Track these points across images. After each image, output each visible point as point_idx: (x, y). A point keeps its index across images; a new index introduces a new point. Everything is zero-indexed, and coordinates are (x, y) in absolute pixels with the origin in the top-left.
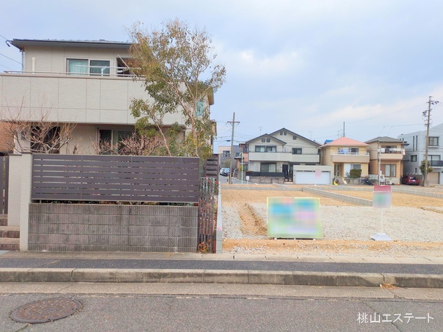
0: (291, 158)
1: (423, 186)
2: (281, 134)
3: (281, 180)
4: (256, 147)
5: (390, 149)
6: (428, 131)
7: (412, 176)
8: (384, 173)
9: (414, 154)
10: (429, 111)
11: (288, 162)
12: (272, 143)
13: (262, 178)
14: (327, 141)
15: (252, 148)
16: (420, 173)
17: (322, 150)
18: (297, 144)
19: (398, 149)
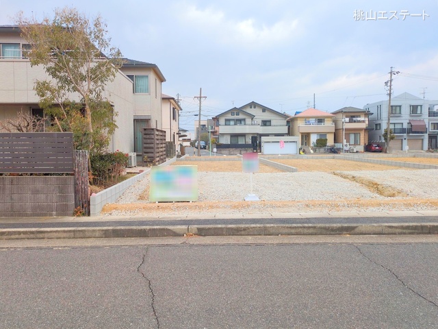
0: (260, 130)
1: (386, 152)
2: (251, 108)
3: (250, 150)
4: (226, 120)
5: (354, 119)
6: (390, 100)
7: (376, 143)
8: (348, 141)
9: (378, 122)
10: (391, 81)
11: (258, 134)
12: (241, 116)
13: (231, 150)
14: (297, 113)
15: (222, 121)
16: (383, 141)
17: (290, 122)
18: (266, 116)
19: (362, 118)
